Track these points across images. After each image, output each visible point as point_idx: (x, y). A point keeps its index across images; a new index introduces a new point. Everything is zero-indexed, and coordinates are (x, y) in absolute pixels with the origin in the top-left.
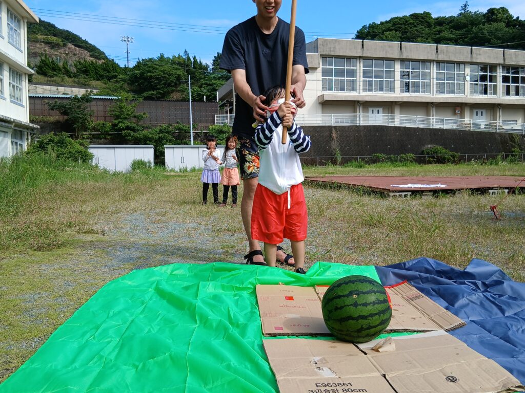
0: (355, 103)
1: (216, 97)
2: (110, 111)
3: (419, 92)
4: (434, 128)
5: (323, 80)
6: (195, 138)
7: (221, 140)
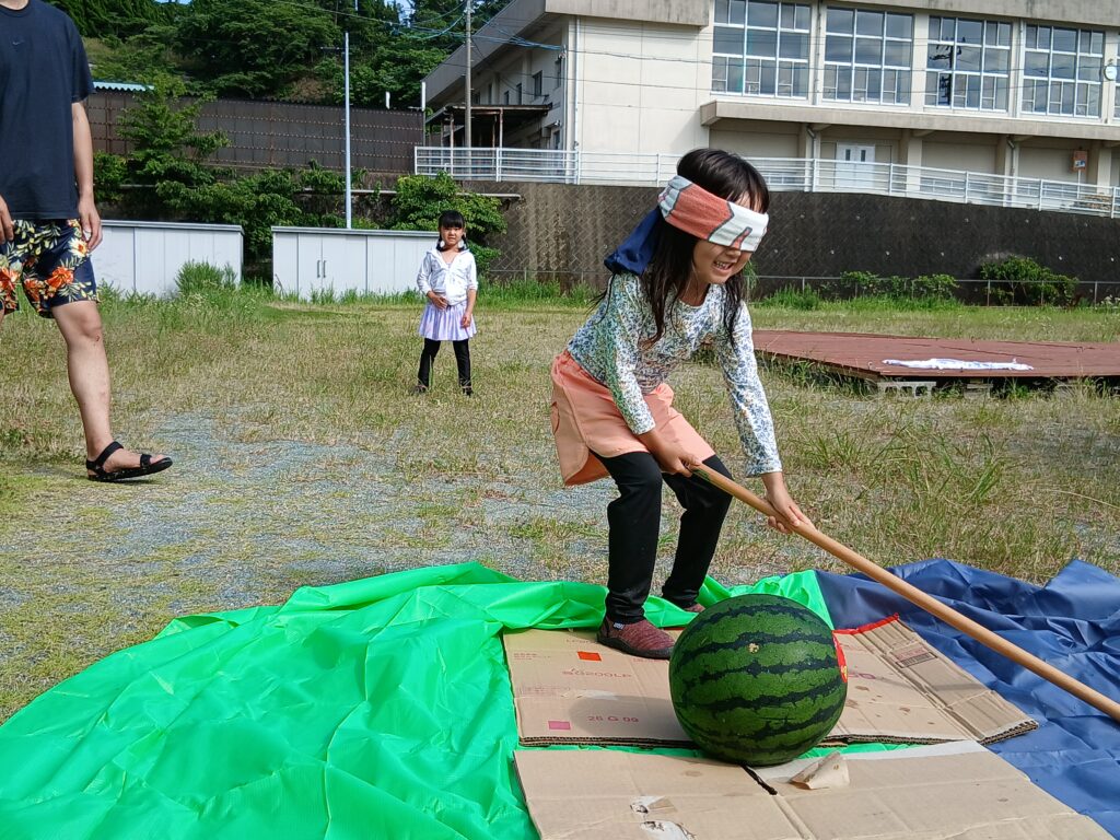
0: (800, 129)
1: (420, 96)
2: (125, 125)
3: (978, 106)
4: (1013, 206)
5: (716, 63)
6: (357, 210)
7: (431, 219)
